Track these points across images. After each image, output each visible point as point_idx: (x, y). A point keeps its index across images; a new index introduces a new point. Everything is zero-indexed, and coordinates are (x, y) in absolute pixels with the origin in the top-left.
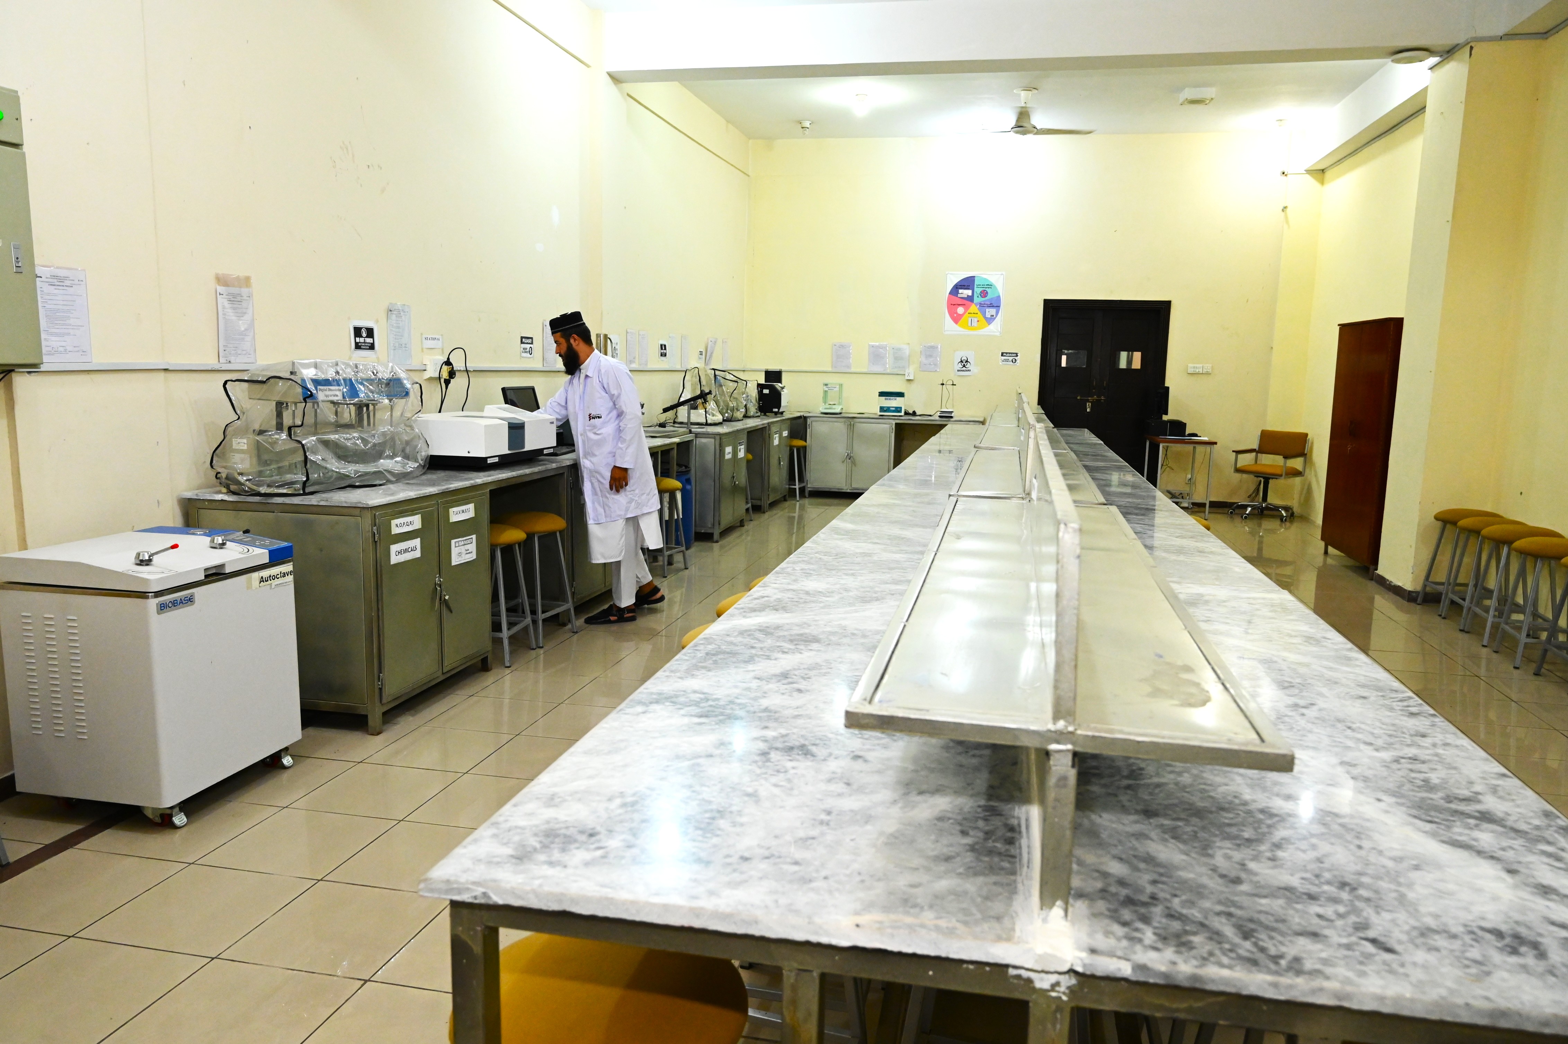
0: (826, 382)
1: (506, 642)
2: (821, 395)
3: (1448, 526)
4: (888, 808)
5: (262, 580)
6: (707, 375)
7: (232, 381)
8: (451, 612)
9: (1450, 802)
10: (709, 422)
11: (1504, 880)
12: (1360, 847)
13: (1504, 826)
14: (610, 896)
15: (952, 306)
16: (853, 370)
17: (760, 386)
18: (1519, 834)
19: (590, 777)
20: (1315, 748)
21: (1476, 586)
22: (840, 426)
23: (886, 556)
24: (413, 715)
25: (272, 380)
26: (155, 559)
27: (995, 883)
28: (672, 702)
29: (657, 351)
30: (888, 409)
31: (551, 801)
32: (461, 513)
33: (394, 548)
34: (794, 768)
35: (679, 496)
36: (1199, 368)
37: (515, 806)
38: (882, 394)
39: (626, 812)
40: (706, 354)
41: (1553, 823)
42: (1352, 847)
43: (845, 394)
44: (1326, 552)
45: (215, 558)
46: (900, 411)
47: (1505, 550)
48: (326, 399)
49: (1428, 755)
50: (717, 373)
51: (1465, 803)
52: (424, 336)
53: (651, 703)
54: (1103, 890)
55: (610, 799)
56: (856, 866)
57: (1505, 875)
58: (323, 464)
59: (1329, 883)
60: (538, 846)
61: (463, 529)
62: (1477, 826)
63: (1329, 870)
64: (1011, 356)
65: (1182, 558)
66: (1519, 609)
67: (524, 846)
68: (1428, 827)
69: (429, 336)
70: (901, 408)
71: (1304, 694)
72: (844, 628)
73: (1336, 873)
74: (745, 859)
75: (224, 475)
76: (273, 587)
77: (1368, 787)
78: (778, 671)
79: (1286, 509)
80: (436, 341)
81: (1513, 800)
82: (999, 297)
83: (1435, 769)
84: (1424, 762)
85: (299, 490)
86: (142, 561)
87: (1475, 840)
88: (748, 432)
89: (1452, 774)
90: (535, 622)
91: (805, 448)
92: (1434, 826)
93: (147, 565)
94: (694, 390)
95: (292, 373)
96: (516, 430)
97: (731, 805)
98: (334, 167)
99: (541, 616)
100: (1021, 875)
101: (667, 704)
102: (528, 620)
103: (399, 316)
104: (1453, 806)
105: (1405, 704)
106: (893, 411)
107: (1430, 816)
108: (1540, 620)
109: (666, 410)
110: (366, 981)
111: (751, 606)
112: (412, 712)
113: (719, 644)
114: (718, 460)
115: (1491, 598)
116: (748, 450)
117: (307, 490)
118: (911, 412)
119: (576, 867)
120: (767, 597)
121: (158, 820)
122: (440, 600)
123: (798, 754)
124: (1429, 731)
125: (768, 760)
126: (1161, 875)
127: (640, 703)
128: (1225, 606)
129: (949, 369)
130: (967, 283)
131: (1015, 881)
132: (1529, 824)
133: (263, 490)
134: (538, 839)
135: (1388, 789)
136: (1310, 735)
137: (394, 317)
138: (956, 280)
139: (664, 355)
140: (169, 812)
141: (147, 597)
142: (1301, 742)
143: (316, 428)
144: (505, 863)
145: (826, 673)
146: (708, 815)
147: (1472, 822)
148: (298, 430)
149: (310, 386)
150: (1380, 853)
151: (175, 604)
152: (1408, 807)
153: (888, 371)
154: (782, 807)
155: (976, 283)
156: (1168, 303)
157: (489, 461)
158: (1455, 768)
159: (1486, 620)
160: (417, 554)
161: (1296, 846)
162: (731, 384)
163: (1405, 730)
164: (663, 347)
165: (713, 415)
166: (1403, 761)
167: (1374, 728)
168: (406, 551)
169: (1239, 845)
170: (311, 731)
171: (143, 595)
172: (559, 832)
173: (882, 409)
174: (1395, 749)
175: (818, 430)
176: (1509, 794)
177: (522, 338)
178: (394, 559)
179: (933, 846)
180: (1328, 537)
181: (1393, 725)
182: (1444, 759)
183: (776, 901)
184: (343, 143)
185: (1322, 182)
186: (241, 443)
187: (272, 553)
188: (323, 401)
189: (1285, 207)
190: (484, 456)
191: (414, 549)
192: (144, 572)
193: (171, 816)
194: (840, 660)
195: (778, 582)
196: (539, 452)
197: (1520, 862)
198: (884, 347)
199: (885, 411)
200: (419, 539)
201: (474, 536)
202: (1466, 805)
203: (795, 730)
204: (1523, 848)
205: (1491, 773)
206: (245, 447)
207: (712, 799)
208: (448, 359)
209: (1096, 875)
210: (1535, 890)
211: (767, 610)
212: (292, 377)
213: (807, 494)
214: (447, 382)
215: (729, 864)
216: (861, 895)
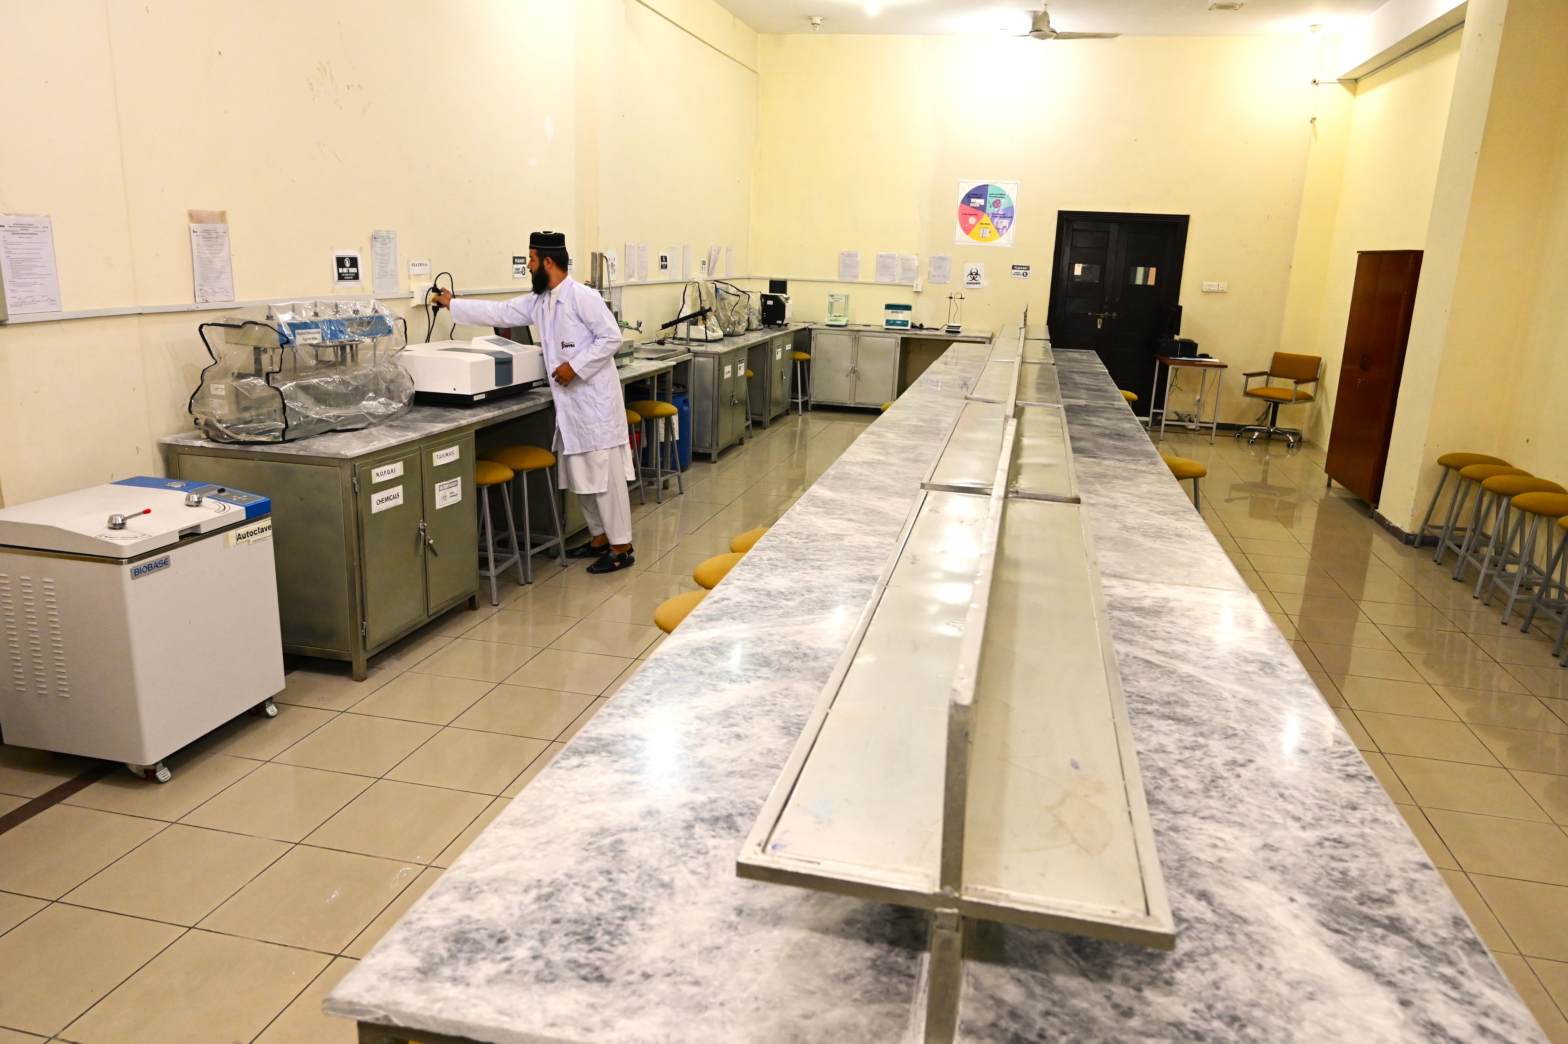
0: (831, 293)
1: (493, 581)
2: (827, 305)
3: (1451, 471)
4: (800, 905)
5: (239, 537)
6: (707, 289)
7: (208, 325)
8: (436, 555)
9: (1362, 904)
10: (709, 338)
11: (1395, 1015)
12: (1260, 967)
13: (1410, 939)
14: (506, 1026)
15: (964, 216)
16: (860, 280)
17: (764, 297)
18: (1424, 951)
19: (512, 858)
20: (1241, 825)
21: (1474, 530)
22: (845, 339)
23: (858, 539)
24: (398, 659)
25: (248, 325)
26: (129, 522)
27: (888, 1014)
28: (609, 752)
29: (658, 263)
30: (894, 323)
31: (469, 892)
32: (444, 457)
33: (375, 497)
34: (715, 848)
35: (675, 419)
36: (1214, 285)
37: (431, 898)
38: (888, 307)
39: (540, 908)
40: (708, 264)
41: (1460, 935)
42: (1253, 967)
43: (851, 305)
44: (1329, 485)
45: (190, 518)
46: (906, 325)
47: (1505, 502)
48: (304, 342)
49: (1353, 836)
50: (719, 285)
51: (1378, 905)
52: (411, 262)
53: (588, 752)
54: (994, 1025)
55: (526, 891)
56: (754, 988)
57: (1396, 1008)
58: (303, 411)
59: (1219, 1017)
60: (445, 954)
61: (447, 472)
62: (1383, 937)
63: (1223, 999)
64: (1023, 269)
65: (1158, 544)
66: (1516, 560)
67: (431, 955)
68: (1334, 938)
69: (416, 262)
70: (907, 321)
71: (1246, 746)
72: (797, 646)
73: (1229, 1003)
74: (646, 976)
75: (202, 422)
76: (251, 542)
77: (1284, 881)
78: (720, 707)
79: (1294, 433)
80: (423, 267)
81: (1427, 901)
82: (1012, 208)
83: (1357, 856)
84: (1347, 846)
85: (279, 437)
86: (115, 525)
87: (1377, 958)
88: (749, 349)
89: (1373, 863)
90: (523, 557)
91: (809, 361)
92: (1339, 937)
93: (121, 528)
94: (694, 305)
95: (268, 318)
96: (504, 365)
97: (645, 899)
98: (312, 89)
99: (530, 552)
100: (915, 1003)
101: (604, 754)
102: (517, 556)
103: (384, 242)
104: (1364, 909)
105: (1344, 761)
106: (900, 325)
107: (1338, 923)
108: (1534, 573)
109: (665, 326)
110: (336, 956)
111: (709, 612)
112: (398, 655)
113: (668, 667)
114: (716, 380)
115: (1487, 546)
116: (749, 367)
117: (286, 438)
118: (918, 325)
119: (479, 986)
120: (728, 599)
121: (142, 774)
122: (425, 544)
123: (723, 828)
124: (1361, 801)
125: (691, 837)
126: (1054, 1003)
127: (578, 752)
128: (1189, 617)
129: (958, 282)
130: (980, 192)
131: (908, 1011)
132: (1435, 935)
133: (243, 437)
134: (447, 946)
135: (1304, 884)
136: (1240, 806)
137: (378, 244)
138: (968, 189)
139: (664, 267)
140: (153, 768)
141: (121, 563)
142: (1229, 816)
143: (296, 372)
144: (410, 979)
145: (769, 711)
146: (619, 914)
147: (1379, 931)
148: (277, 376)
149: (287, 331)
150: (1279, 974)
151: (150, 568)
152: (1319, 910)
153: (896, 282)
154: (694, 903)
155: (990, 191)
156: (1185, 219)
157: (476, 398)
158: (1377, 855)
159: (1479, 573)
160: (400, 501)
161: (1196, 964)
162: (733, 298)
163: (1337, 800)
164: (664, 259)
165: (714, 331)
166: (1327, 843)
167: (1307, 797)
168: (388, 499)
169: (1139, 963)
170: (296, 675)
171: (116, 561)
172: (468, 936)
173: (888, 322)
174: (1322, 826)
175: (822, 343)
176: (1424, 893)
177: (514, 258)
178: (376, 508)
179: (834, 961)
180: (1332, 470)
181: (1327, 791)
182: (1369, 841)
183: (668, 1036)
184: (320, 63)
185: (1354, 92)
186: (219, 389)
187: (248, 510)
188: (301, 345)
189: (1314, 119)
190: (470, 394)
191: (396, 497)
192: (119, 538)
193: (155, 772)
194: (786, 692)
195: (742, 577)
196: (528, 385)
197: (1415, 991)
198: (893, 257)
199: (891, 325)
200: (401, 486)
201: (459, 479)
202: (1379, 909)
203: (725, 794)
204: (1423, 970)
205: (1411, 862)
206: (223, 393)
207: (627, 891)
208: (435, 285)
209: (990, 1002)
210: (1424, 1031)
211: (724, 618)
212: (268, 322)
213: (810, 408)
214: (435, 310)
215: (630, 983)
216: (753, 1028)
